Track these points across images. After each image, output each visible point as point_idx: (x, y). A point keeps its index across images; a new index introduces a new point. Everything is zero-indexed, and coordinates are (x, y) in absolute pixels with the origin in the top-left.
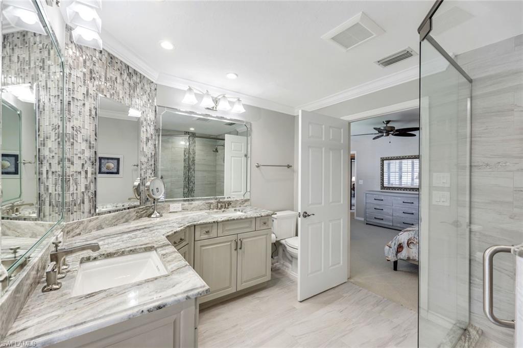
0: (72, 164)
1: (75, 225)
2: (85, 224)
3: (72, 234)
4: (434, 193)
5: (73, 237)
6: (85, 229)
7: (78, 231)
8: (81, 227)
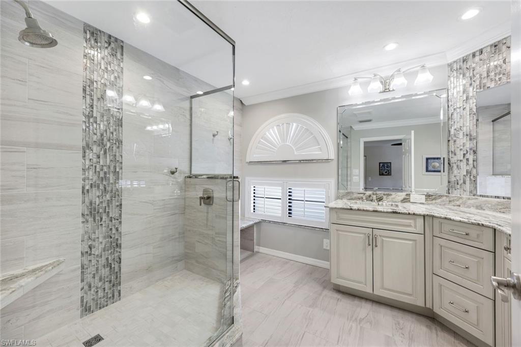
0: (455, 154)
1: (456, 198)
2: (464, 200)
3: (453, 203)
4: (358, 174)
5: (454, 206)
6: (464, 203)
7: (458, 203)
8: (461, 201)
